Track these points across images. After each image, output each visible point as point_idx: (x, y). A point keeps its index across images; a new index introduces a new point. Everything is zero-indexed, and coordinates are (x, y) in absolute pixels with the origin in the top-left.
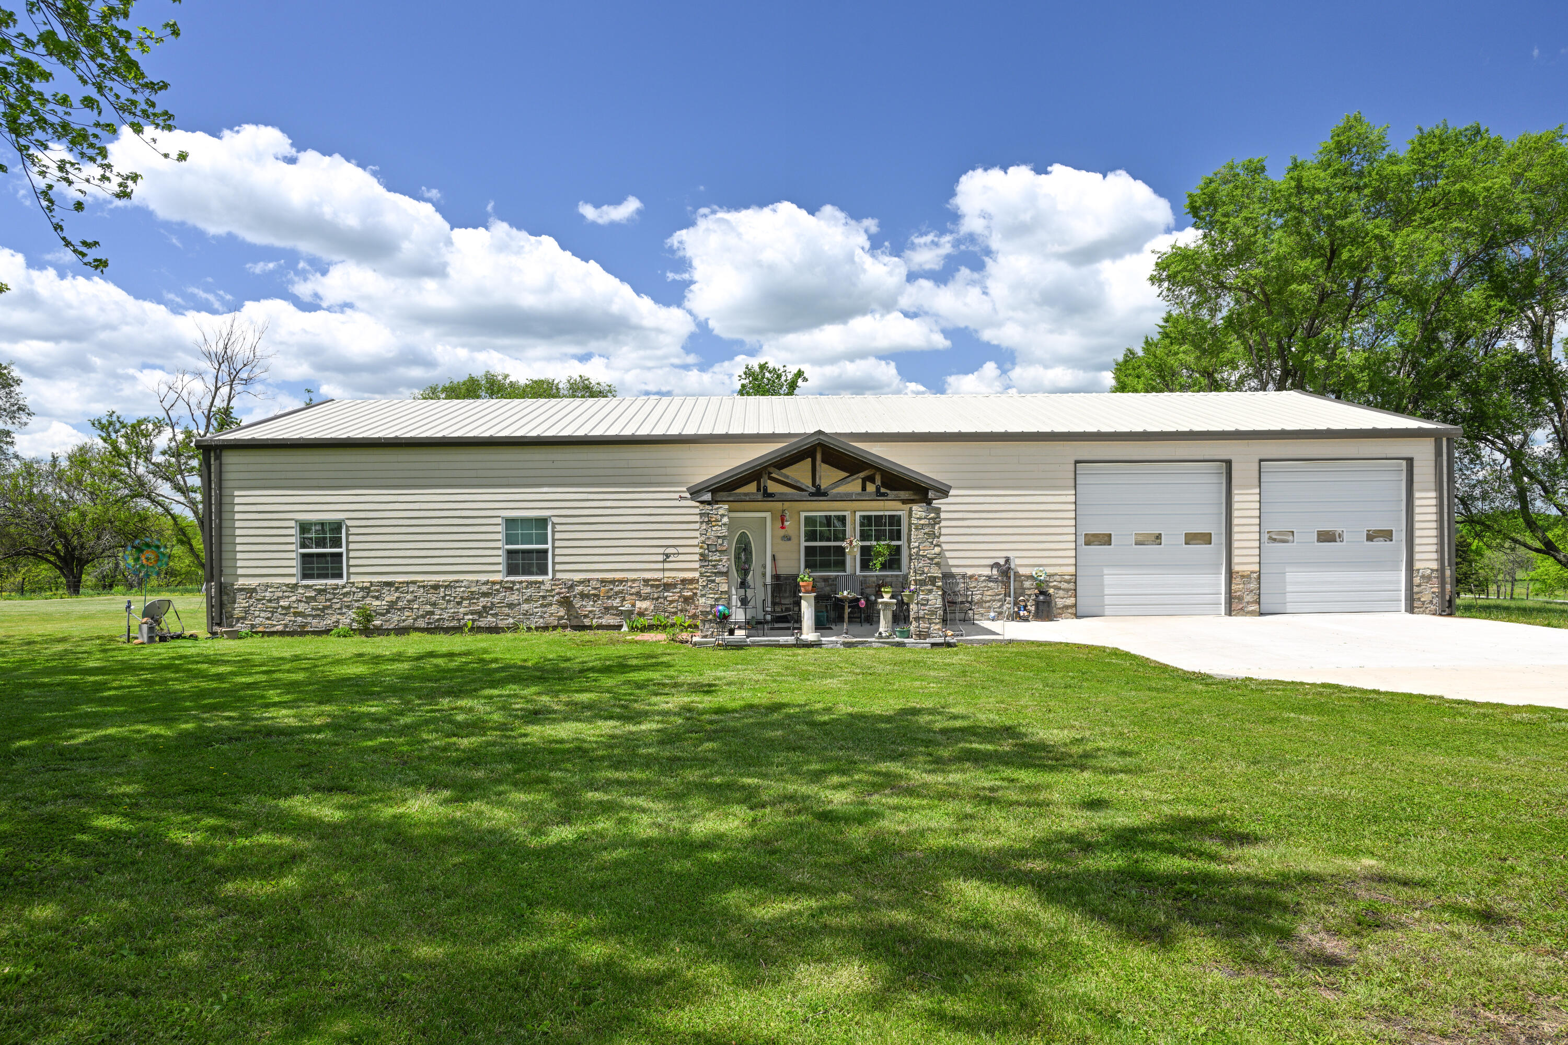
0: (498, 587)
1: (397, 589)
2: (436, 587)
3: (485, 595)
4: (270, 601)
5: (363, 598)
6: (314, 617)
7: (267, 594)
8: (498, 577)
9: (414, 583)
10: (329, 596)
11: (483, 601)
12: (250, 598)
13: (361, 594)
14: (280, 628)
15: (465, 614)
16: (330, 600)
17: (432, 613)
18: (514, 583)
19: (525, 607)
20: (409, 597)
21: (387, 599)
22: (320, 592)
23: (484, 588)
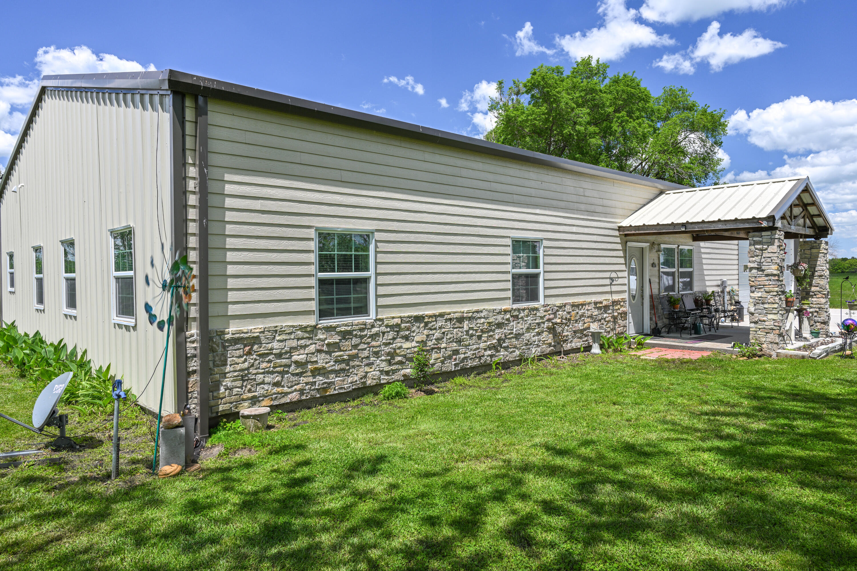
0: (508, 316)
1: (426, 324)
2: (461, 320)
3: (500, 325)
4: (279, 356)
5: (394, 339)
6: (337, 373)
7: (275, 345)
8: (507, 305)
9: (441, 315)
10: (355, 341)
11: (498, 334)
12: (249, 353)
13: (391, 335)
14: (294, 396)
15: (485, 350)
16: (355, 346)
17: (456, 352)
18: (519, 310)
19: (527, 336)
20: (437, 334)
21: (418, 338)
22: (346, 335)
23: (499, 318)
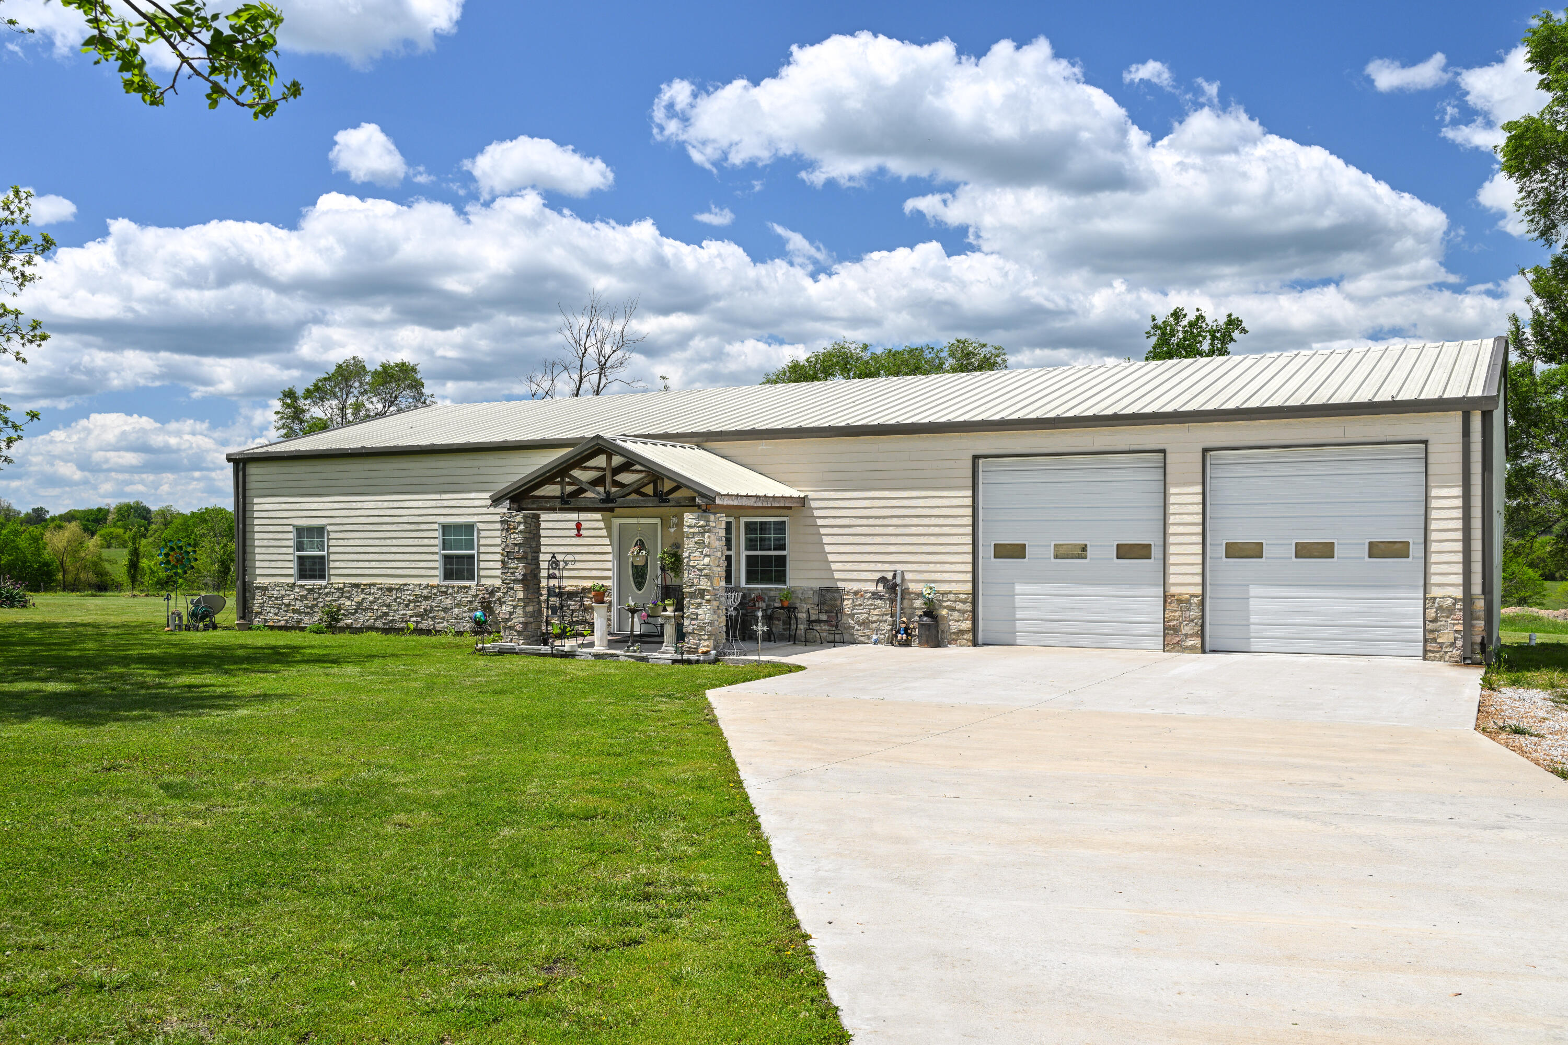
0: (435, 591)
1: (363, 590)
2: (390, 590)
3: (426, 598)
4: (277, 598)
5: (339, 598)
6: (306, 614)
7: (275, 592)
8: (435, 582)
9: (374, 585)
10: (316, 596)
11: (425, 604)
12: (264, 595)
13: (337, 595)
14: (283, 623)
15: (411, 617)
16: (316, 599)
17: (387, 614)
18: (447, 587)
19: (456, 611)
20: (371, 598)
21: (356, 599)
22: (310, 591)
23: (425, 592)
